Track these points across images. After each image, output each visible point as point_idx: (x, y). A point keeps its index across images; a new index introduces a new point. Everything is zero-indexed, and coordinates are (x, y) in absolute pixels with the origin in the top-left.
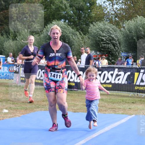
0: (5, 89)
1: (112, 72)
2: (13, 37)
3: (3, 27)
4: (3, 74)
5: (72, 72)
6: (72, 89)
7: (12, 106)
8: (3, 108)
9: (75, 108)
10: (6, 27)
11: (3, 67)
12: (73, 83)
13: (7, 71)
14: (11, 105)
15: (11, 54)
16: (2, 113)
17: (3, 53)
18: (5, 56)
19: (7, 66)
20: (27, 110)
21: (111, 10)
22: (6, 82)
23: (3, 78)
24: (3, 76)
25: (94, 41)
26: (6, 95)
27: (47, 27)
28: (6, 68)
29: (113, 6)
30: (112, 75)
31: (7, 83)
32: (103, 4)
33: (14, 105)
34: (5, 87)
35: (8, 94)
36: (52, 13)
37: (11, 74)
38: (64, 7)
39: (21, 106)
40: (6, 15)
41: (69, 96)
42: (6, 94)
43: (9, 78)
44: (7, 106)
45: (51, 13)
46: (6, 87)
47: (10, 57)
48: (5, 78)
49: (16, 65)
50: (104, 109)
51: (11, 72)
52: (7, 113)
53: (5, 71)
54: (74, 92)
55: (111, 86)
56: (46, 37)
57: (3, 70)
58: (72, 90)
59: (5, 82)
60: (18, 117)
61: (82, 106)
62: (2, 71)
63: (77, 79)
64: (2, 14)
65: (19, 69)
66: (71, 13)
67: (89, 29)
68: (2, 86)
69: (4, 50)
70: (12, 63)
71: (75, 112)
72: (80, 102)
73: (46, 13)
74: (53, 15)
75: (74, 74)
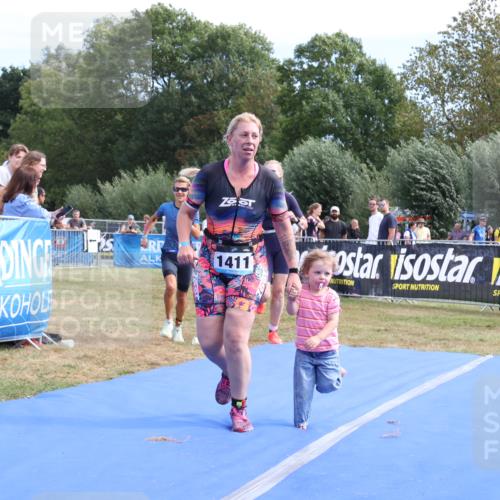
1: (440, 256)
3: (194, 153)
5: (348, 254)
6: (349, 295)
9: (356, 337)
10: (201, 153)
12: (351, 280)
21: (438, 114)
25: (399, 184)
27: (293, 153)
29: (443, 105)
30: (440, 262)
32: (420, 100)
36: (304, 121)
38: (330, 107)
40: (201, 125)
45: (302, 120)
50: (422, 339)
54: (352, 301)
55: (437, 288)
56: (290, 174)
58: (348, 297)
61: (371, 333)
63: (359, 271)
64: (193, 124)
66: (347, 121)
67: (388, 158)
71: (355, 346)
72: (367, 323)
73: (290, 120)
74: (307, 126)
75: (354, 260)
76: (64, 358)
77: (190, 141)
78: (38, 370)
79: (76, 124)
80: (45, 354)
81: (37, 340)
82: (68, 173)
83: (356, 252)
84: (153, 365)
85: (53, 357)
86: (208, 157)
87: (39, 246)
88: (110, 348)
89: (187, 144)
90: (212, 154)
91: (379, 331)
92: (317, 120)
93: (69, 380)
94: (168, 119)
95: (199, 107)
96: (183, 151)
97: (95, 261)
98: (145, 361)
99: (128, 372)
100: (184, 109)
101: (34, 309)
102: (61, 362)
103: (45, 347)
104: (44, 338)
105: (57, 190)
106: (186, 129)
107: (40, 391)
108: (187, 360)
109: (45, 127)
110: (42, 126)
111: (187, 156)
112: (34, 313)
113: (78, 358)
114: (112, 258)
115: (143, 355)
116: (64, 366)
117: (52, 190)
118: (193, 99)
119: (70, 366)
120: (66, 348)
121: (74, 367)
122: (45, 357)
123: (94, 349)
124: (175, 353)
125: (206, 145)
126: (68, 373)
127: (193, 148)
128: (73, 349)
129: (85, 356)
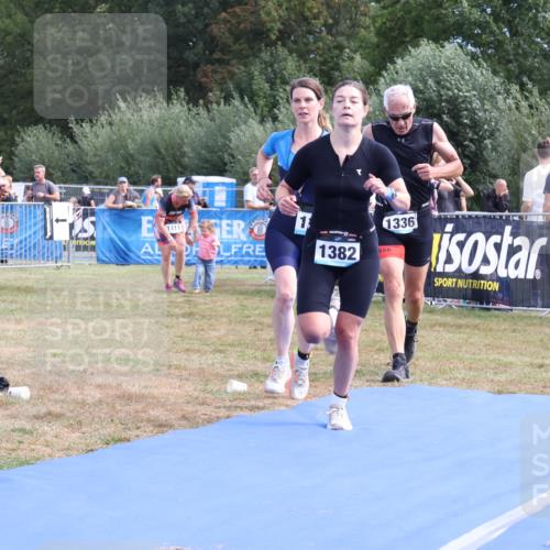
0: (236, 304)
2: (266, 106)
3: (229, 72)
4: (228, 249)
5: (487, 239)
6: (491, 306)
7: (261, 367)
8: (227, 374)
9: (502, 377)
10: (239, 70)
11: (229, 222)
12: (493, 281)
13: (244, 237)
14: (259, 364)
16: (226, 392)
17: (228, 168)
18: (234, 181)
19: (243, 218)
20: (316, 383)
22: (240, 276)
23: (229, 262)
24: (228, 254)
26: (239, 327)
27: (395, 68)
28: (239, 225)
31: (241, 283)
34: (234, 298)
35: (245, 323)
36: (414, 14)
37: (258, 246)
40: (239, 23)
41: (476, 332)
42: (239, 322)
43: (249, 261)
44: (241, 369)
45: (409, 13)
46: (241, 297)
48: (236, 263)
52: (240, 393)
53: (235, 236)
54: (497, 317)
57: (230, 232)
58: (488, 309)
59: (233, 276)
60: (282, 408)
61: (527, 370)
62: (225, 235)
63: (506, 267)
64: (226, 21)
68: (226, 292)
69: (233, 157)
70: (261, 204)
71: (500, 392)
72: (521, 354)
73: (390, 14)
74: (417, 22)
75: (498, 247)
76: (13, 417)
77: (222, 51)
83: (502, 234)
84: (162, 426)
88: (90, 400)
89: (217, 55)
90: (256, 73)
91: (541, 366)
92: (435, 11)
93: (21, 454)
94: (185, 15)
96: (210, 68)
97: (65, 254)
98: (149, 421)
99: (120, 440)
102: (9, 424)
106: (215, 29)
108: (219, 418)
111: (218, 77)
113: (37, 417)
114: (93, 248)
115: (145, 412)
116: (13, 431)
119: (23, 431)
120: (17, 400)
121: (30, 433)
123: (63, 401)
124: (199, 407)
125: (248, 57)
126: (20, 442)
127: (227, 63)
128: (28, 402)
129: (50, 413)
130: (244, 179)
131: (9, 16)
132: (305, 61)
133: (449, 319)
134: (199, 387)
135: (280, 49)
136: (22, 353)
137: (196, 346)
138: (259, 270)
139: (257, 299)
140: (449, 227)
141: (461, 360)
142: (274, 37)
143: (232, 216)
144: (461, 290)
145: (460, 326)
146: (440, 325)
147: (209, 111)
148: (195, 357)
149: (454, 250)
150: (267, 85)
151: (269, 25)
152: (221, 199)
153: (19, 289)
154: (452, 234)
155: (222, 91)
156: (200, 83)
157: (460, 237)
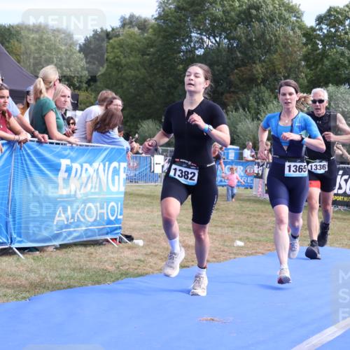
0: (238, 205)
2: (254, 113)
3: (238, 97)
7: (250, 235)
8: (234, 238)
10: (242, 96)
13: (242, 174)
14: (249, 233)
15: (251, 144)
16: (234, 246)
17: (236, 141)
18: (238, 148)
19: (242, 165)
22: (240, 192)
26: (240, 216)
28: (240, 168)
33: (254, 234)
34: (238, 202)
35: (243, 214)
36: (325, 73)
37: (249, 178)
39: (267, 236)
40: (243, 75)
42: (240, 214)
44: (241, 235)
45: (323, 72)
47: (248, 150)
49: (258, 164)
51: (248, 175)
52: (242, 247)
60: (260, 255)
64: (237, 74)
65: (263, 171)
69: (238, 136)
70: (251, 159)
73: (314, 73)
74: (327, 77)
76: (135, 253)
77: (235, 87)
78: (116, 263)
79: (148, 73)
80: (121, 250)
81: (116, 239)
82: (142, 111)
85: (127, 253)
86: (248, 100)
87: (115, 167)
89: (232, 89)
90: (251, 98)
92: (336, 72)
93: (139, 271)
94: (218, 71)
95: (243, 60)
96: (228, 95)
97: (160, 179)
99: (185, 266)
100: (230, 63)
101: (113, 215)
102: (133, 257)
103: (121, 245)
104: (120, 238)
105: (132, 124)
106: (232, 78)
107: (118, 279)
108: (230, 258)
109: (124, 75)
110: (122, 74)
111: (232, 99)
112: (112, 218)
113: (146, 254)
116: (136, 260)
117: (128, 124)
118: (239, 55)
119: (140, 260)
120: (137, 246)
121: (143, 261)
122: (121, 253)
123: (158, 247)
124: (221, 253)
125: (246, 90)
126: (139, 266)
127: (237, 93)
128: (143, 247)
129: (152, 253)
130: (243, 147)
131: (138, 70)
132: (273, 93)
133: (339, 216)
134: (221, 243)
135: (262, 87)
136: (140, 224)
137: (220, 224)
138: (249, 190)
139: (248, 203)
140: (341, 172)
141: (346, 235)
142: (259, 82)
143: (237, 164)
144: (345, 202)
145: (345, 219)
146: (335, 218)
147: (227, 115)
148: (219, 229)
149: (343, 183)
150: (255, 104)
151: (257, 76)
152: (232, 156)
153: (138, 195)
154: (342, 175)
155: (234, 106)
156: (224, 102)
157: (346, 177)
